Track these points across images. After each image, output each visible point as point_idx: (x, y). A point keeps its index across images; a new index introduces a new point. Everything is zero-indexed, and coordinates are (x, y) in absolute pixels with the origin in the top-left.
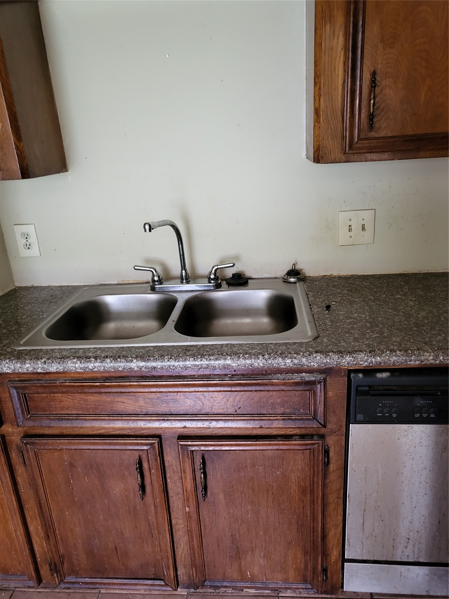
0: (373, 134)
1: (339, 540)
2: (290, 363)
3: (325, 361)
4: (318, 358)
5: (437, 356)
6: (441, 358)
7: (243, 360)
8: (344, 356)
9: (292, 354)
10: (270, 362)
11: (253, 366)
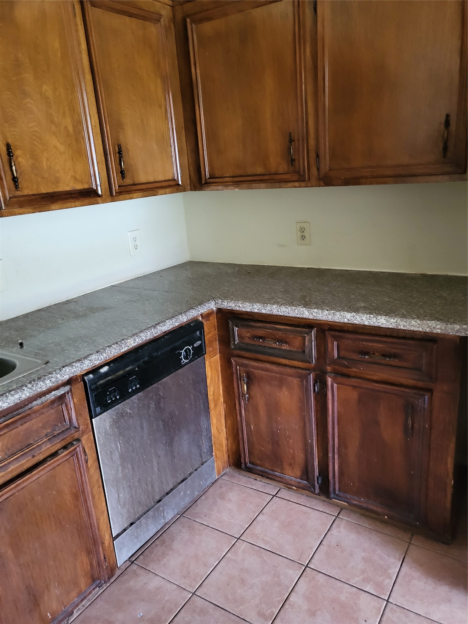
0: (18, 193)
1: (107, 524)
2: (50, 383)
3: (73, 371)
4: (68, 370)
5: (135, 340)
6: (137, 340)
7: (12, 397)
8: (84, 362)
9: (48, 375)
10: (35, 389)
11: (21, 399)
